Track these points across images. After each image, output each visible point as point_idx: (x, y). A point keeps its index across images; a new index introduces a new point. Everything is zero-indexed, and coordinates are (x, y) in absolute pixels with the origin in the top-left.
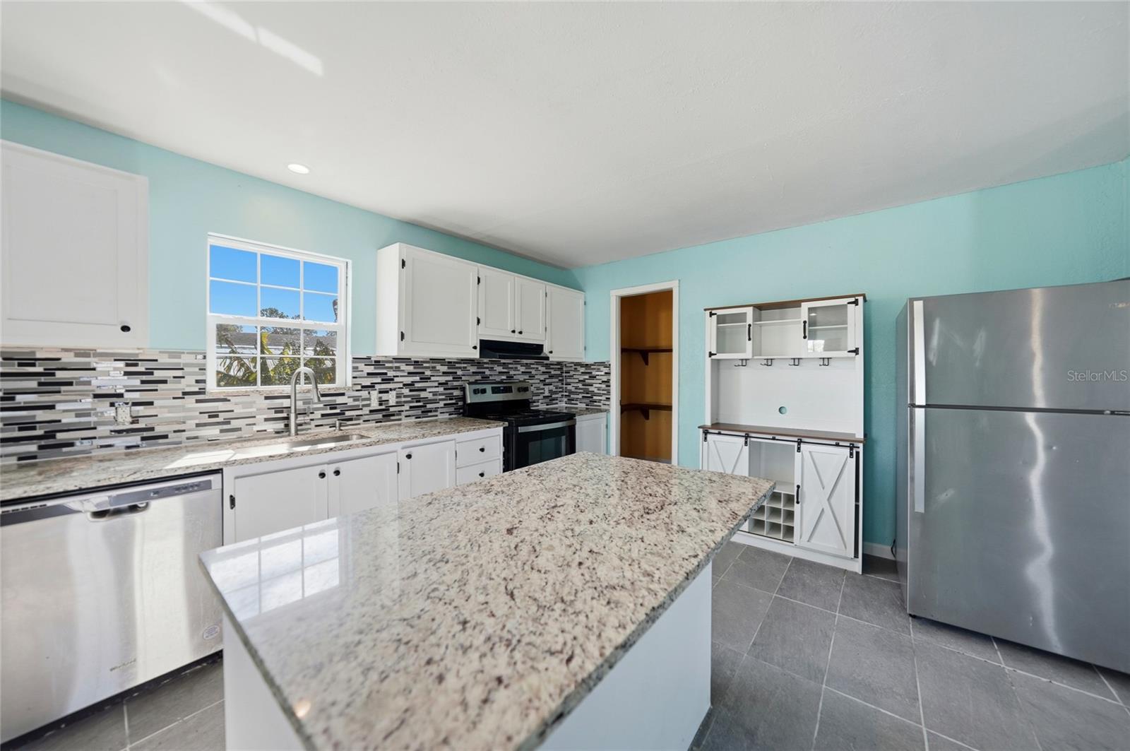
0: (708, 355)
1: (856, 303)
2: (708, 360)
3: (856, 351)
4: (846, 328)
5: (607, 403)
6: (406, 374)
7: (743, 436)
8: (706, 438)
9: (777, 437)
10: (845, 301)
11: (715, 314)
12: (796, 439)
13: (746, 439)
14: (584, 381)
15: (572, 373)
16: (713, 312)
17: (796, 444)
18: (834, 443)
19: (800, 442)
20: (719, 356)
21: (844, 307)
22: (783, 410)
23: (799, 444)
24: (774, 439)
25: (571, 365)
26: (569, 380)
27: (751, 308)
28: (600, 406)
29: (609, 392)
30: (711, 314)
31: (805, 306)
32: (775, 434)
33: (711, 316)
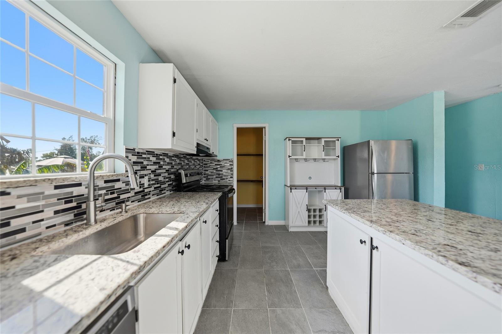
0: (288, 157)
1: (338, 140)
2: (288, 159)
3: (338, 157)
4: (335, 149)
5: (231, 179)
6: (152, 163)
7: (305, 189)
8: (291, 191)
9: (317, 188)
10: (335, 139)
11: (291, 140)
12: (323, 188)
13: (307, 190)
14: (217, 169)
15: (208, 165)
17: (324, 190)
18: (335, 188)
19: (325, 189)
20: (293, 157)
21: (334, 141)
22: (310, 178)
23: (325, 190)
25: (208, 160)
26: (207, 169)
27: (305, 139)
28: (227, 181)
29: (232, 174)
30: (289, 140)
31: (323, 140)
32: (316, 187)
33: (289, 141)
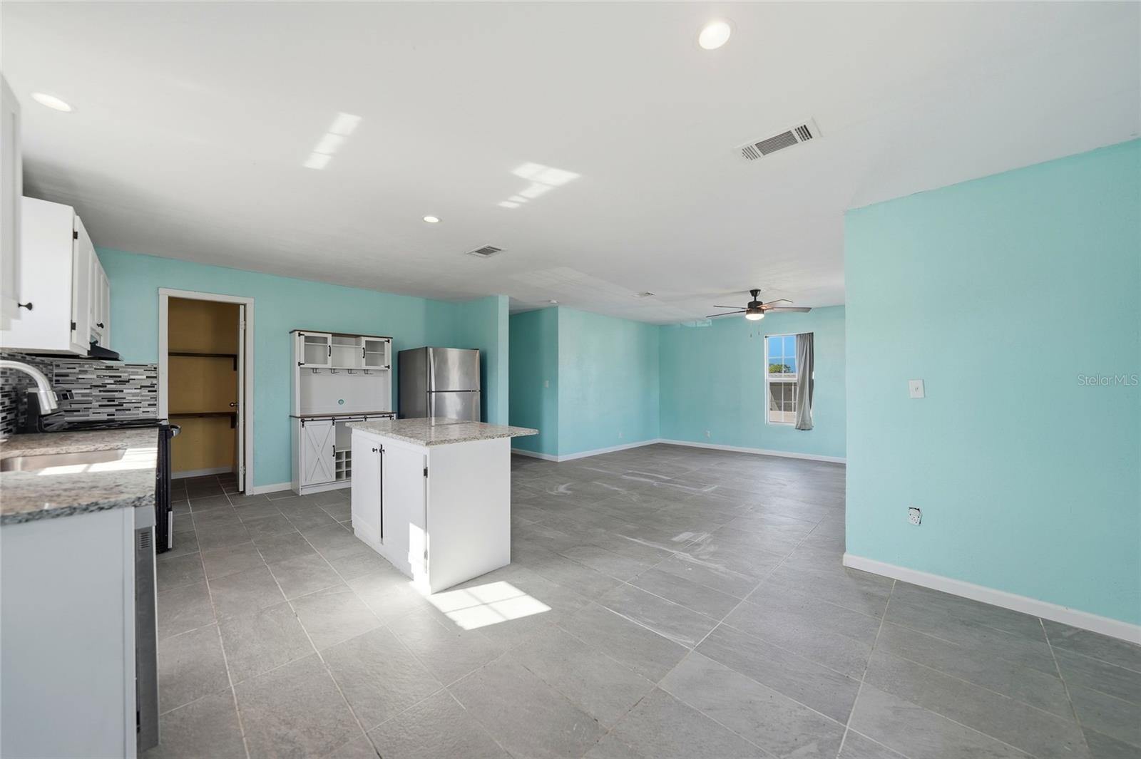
0: (297, 364)
1: (388, 341)
2: (298, 368)
3: (388, 368)
4: (384, 354)
5: (150, 409)
7: (331, 420)
8: (303, 425)
9: (352, 417)
10: (383, 340)
11: (303, 335)
12: (363, 417)
13: (334, 421)
14: (105, 386)
16: (301, 333)
17: (364, 419)
18: (381, 416)
19: (366, 418)
20: (307, 365)
21: (384, 342)
22: (341, 402)
24: (350, 418)
27: (330, 335)
29: (154, 398)
30: (300, 335)
31: (364, 340)
32: (350, 415)
